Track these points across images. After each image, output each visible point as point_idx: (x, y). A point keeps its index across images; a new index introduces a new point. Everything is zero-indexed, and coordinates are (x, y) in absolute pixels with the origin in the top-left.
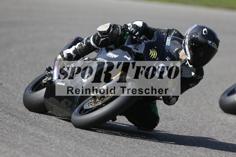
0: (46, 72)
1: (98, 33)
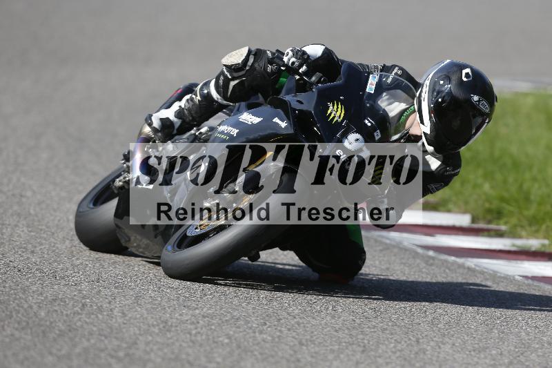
1: (225, 70)
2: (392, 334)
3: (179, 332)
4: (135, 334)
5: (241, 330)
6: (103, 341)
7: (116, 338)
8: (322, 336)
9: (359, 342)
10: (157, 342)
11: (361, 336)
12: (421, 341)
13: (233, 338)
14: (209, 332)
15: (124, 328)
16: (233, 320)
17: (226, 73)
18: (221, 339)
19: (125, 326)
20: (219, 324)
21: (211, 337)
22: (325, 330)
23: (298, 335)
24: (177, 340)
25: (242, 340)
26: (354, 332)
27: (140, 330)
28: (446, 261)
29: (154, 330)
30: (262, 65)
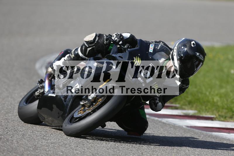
0: (39, 84)
1: (85, 43)
2: (131, 151)
3: (41, 150)
4: (22, 151)
5: (68, 149)
6: (9, 154)
7: (14, 152)
8: (102, 152)
9: (117, 154)
10: (32, 154)
11: (118, 152)
12: (144, 153)
13: (64, 152)
14: (54, 150)
15: (18, 148)
16: (64, 145)
17: (86, 45)
18: (59, 153)
19: (18, 147)
20: (58, 146)
21: (55, 152)
22: (103, 149)
23: (91, 151)
24: (41, 153)
25: (68, 153)
26: (115, 150)
27: (24, 149)
28: (154, 120)
29: (31, 149)
30: (102, 41)
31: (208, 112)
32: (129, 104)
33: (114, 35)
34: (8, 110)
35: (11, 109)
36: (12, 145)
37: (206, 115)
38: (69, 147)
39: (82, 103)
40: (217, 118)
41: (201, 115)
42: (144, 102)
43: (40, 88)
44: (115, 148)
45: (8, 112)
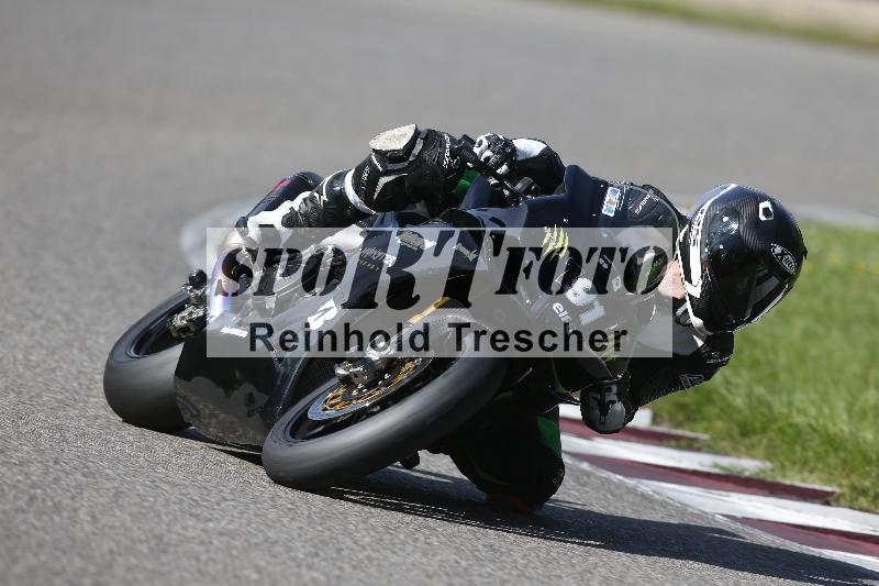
0: (189, 288)
1: (373, 157)
17: (376, 162)
30: (435, 156)
31: (812, 471)
32: (510, 393)
33: (482, 137)
34: (67, 394)
35: (77, 392)
36: (74, 526)
37: (804, 481)
38: (285, 556)
39: (341, 371)
40: (842, 495)
41: (787, 482)
42: (565, 391)
43: (194, 301)
44: (457, 574)
45: (68, 402)
